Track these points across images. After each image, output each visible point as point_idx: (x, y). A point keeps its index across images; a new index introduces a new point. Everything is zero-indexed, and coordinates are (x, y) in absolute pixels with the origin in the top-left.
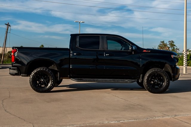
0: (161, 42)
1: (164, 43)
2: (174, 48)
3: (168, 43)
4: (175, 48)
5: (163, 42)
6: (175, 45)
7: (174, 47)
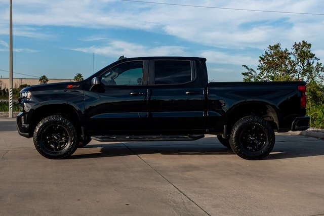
0: (271, 48)
1: (278, 51)
2: (309, 64)
3: (291, 50)
4: (315, 65)
5: (277, 47)
6: (312, 56)
7: (311, 61)
